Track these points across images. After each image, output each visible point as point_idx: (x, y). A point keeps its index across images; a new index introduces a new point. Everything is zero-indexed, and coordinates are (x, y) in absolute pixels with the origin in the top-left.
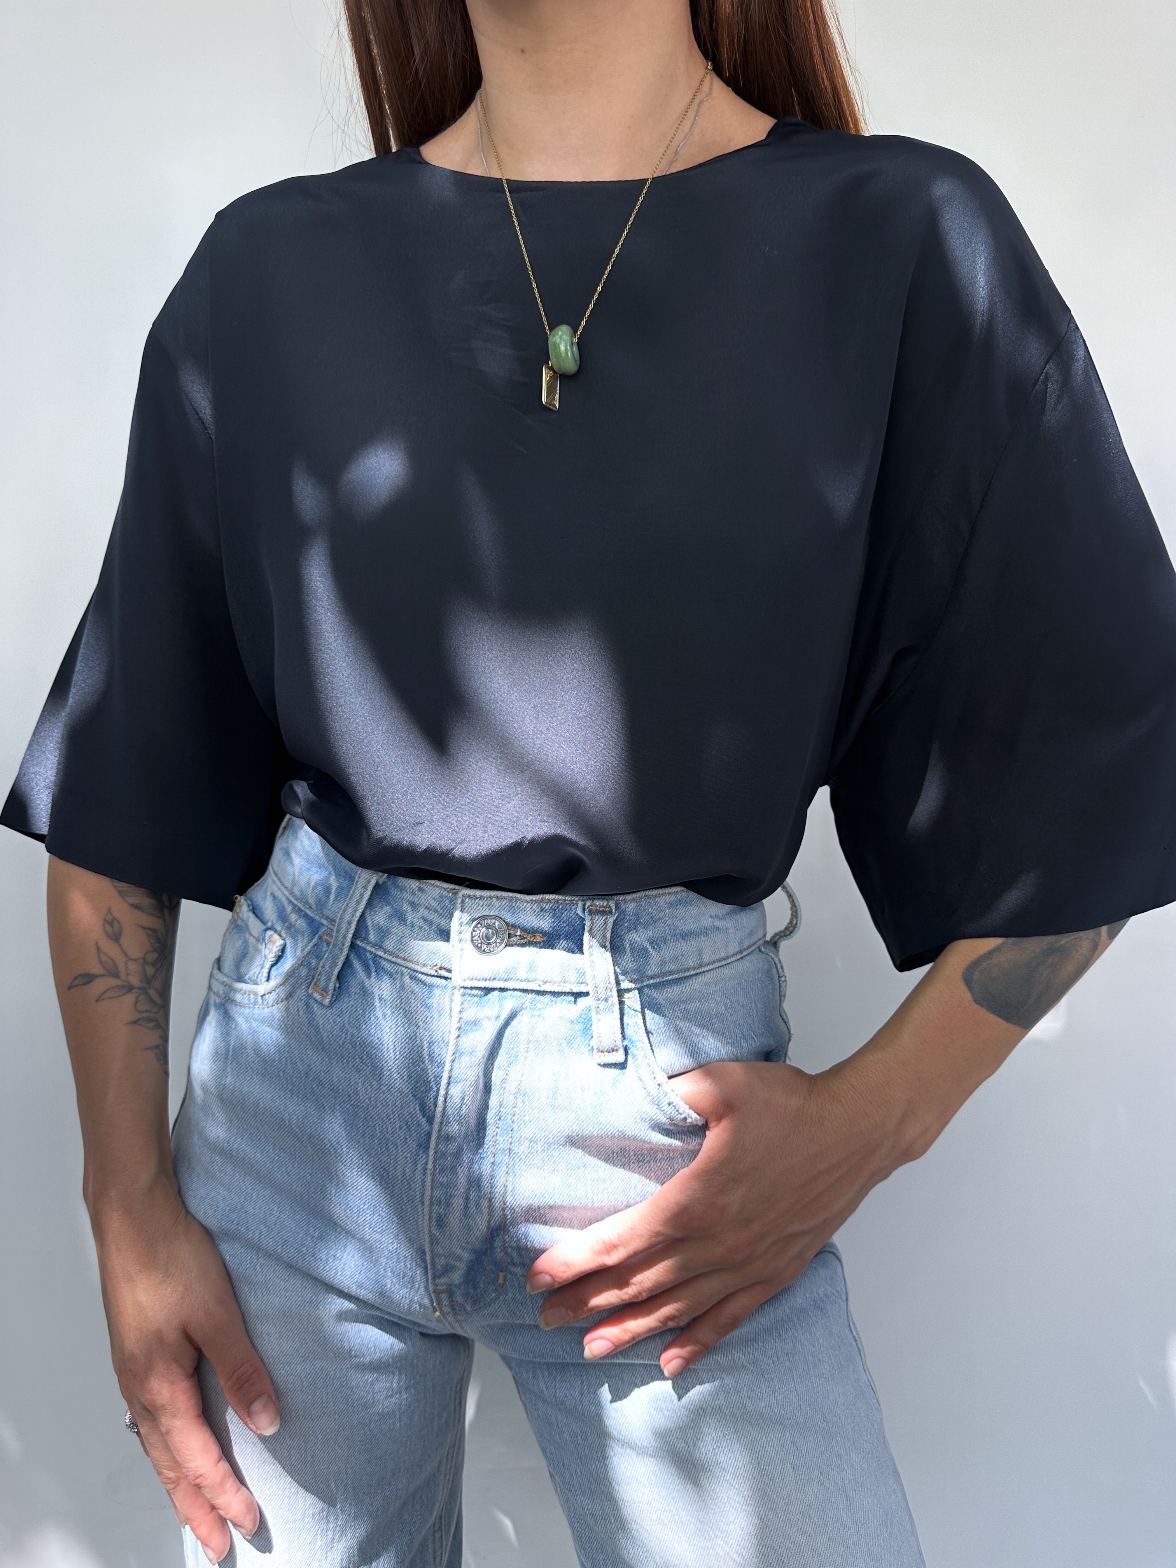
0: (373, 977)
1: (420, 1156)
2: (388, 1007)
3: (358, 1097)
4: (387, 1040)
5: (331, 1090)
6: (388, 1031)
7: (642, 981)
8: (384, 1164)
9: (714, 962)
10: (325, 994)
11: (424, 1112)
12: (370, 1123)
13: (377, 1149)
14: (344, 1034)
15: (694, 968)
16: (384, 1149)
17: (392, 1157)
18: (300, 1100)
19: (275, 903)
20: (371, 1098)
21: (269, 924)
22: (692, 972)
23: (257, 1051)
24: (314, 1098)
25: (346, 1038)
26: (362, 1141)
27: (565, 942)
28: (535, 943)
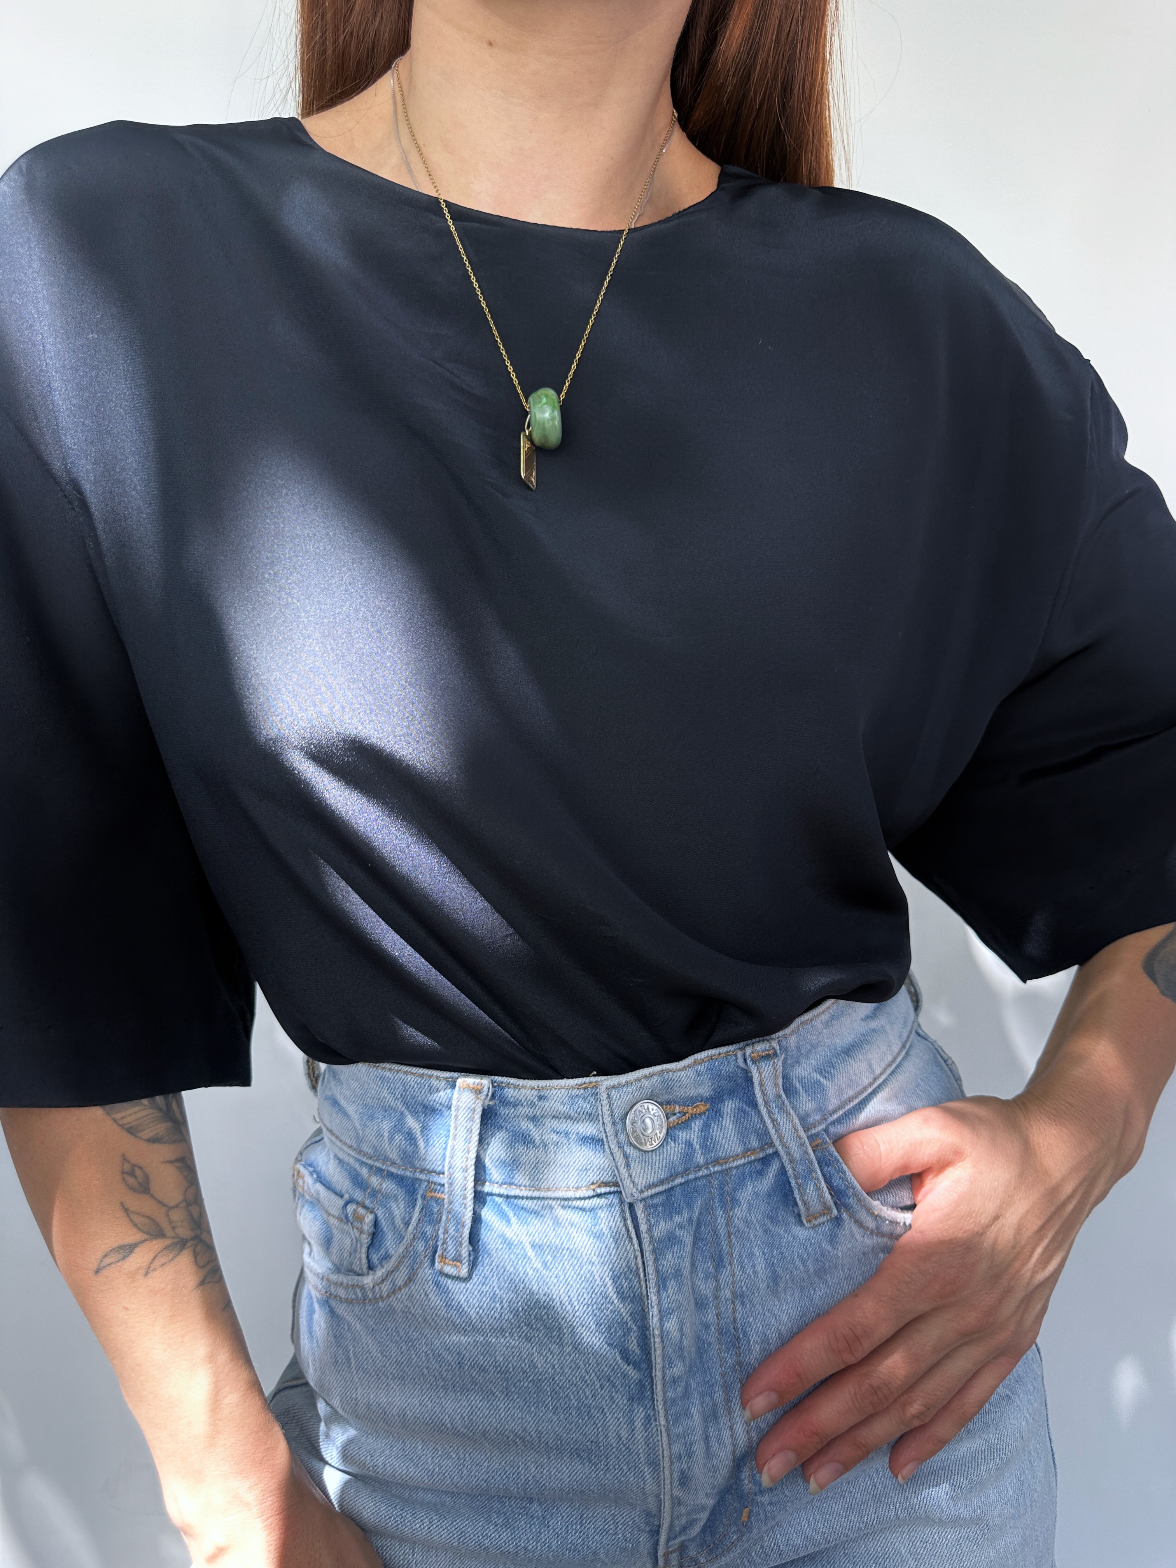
0: (514, 1224)
1: (636, 1411)
2: (547, 1253)
3: (537, 1370)
4: (557, 1292)
5: (498, 1373)
6: (555, 1281)
7: (825, 1119)
8: (590, 1436)
10: (459, 1264)
11: (628, 1359)
12: (561, 1394)
13: (577, 1422)
14: (498, 1305)
16: (587, 1418)
17: (599, 1425)
18: (458, 1394)
19: (343, 1166)
20: (554, 1367)
21: (346, 1196)
22: (870, 1090)
23: (384, 1353)
24: (476, 1388)
25: (502, 1308)
26: (555, 1419)
27: (730, 1102)
28: (699, 1115)
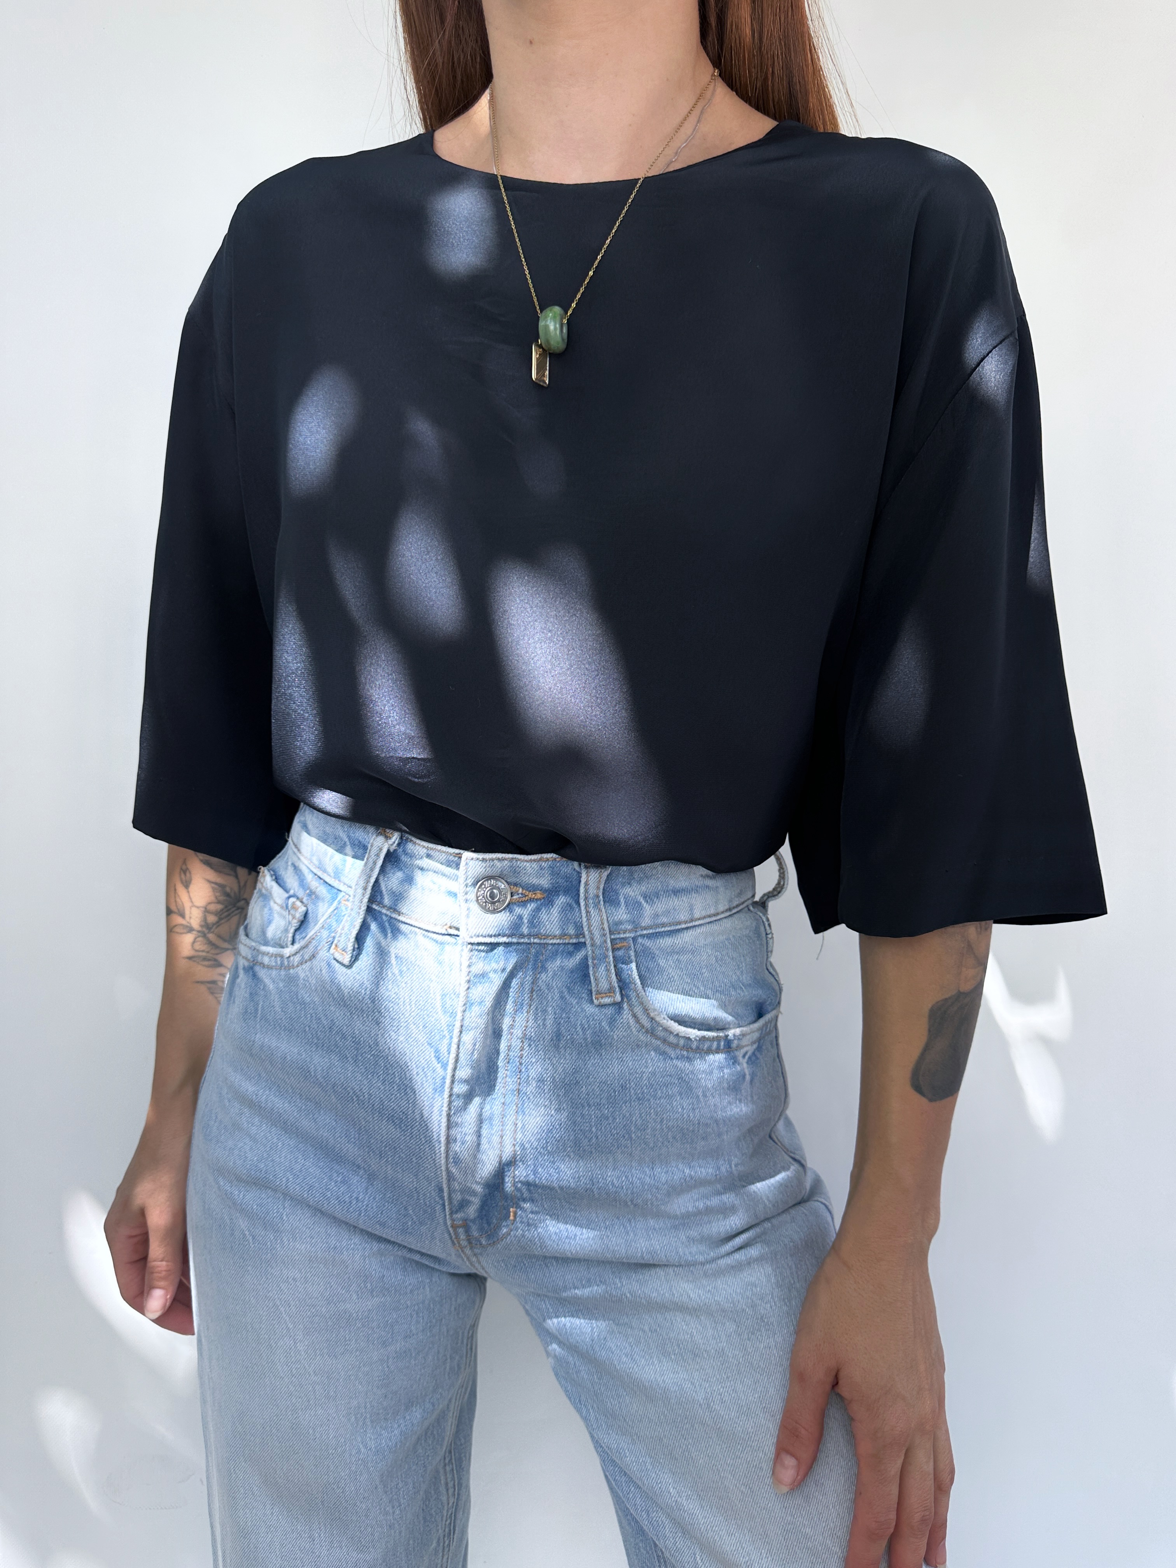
0: (389, 938)
1: (436, 1100)
2: (404, 964)
3: (377, 1048)
4: (403, 994)
5: (353, 1042)
6: (404, 986)
7: (636, 931)
8: (402, 1108)
9: (704, 917)
10: (345, 954)
11: (439, 1058)
12: (390, 1071)
13: (396, 1095)
14: (363, 991)
15: (686, 922)
16: (403, 1094)
17: (410, 1102)
18: (325, 1052)
19: (296, 872)
20: (390, 1048)
21: (292, 892)
23: (284, 1009)
24: (337, 1050)
25: (365, 994)
26: (383, 1088)
27: (563, 898)
28: (536, 899)
